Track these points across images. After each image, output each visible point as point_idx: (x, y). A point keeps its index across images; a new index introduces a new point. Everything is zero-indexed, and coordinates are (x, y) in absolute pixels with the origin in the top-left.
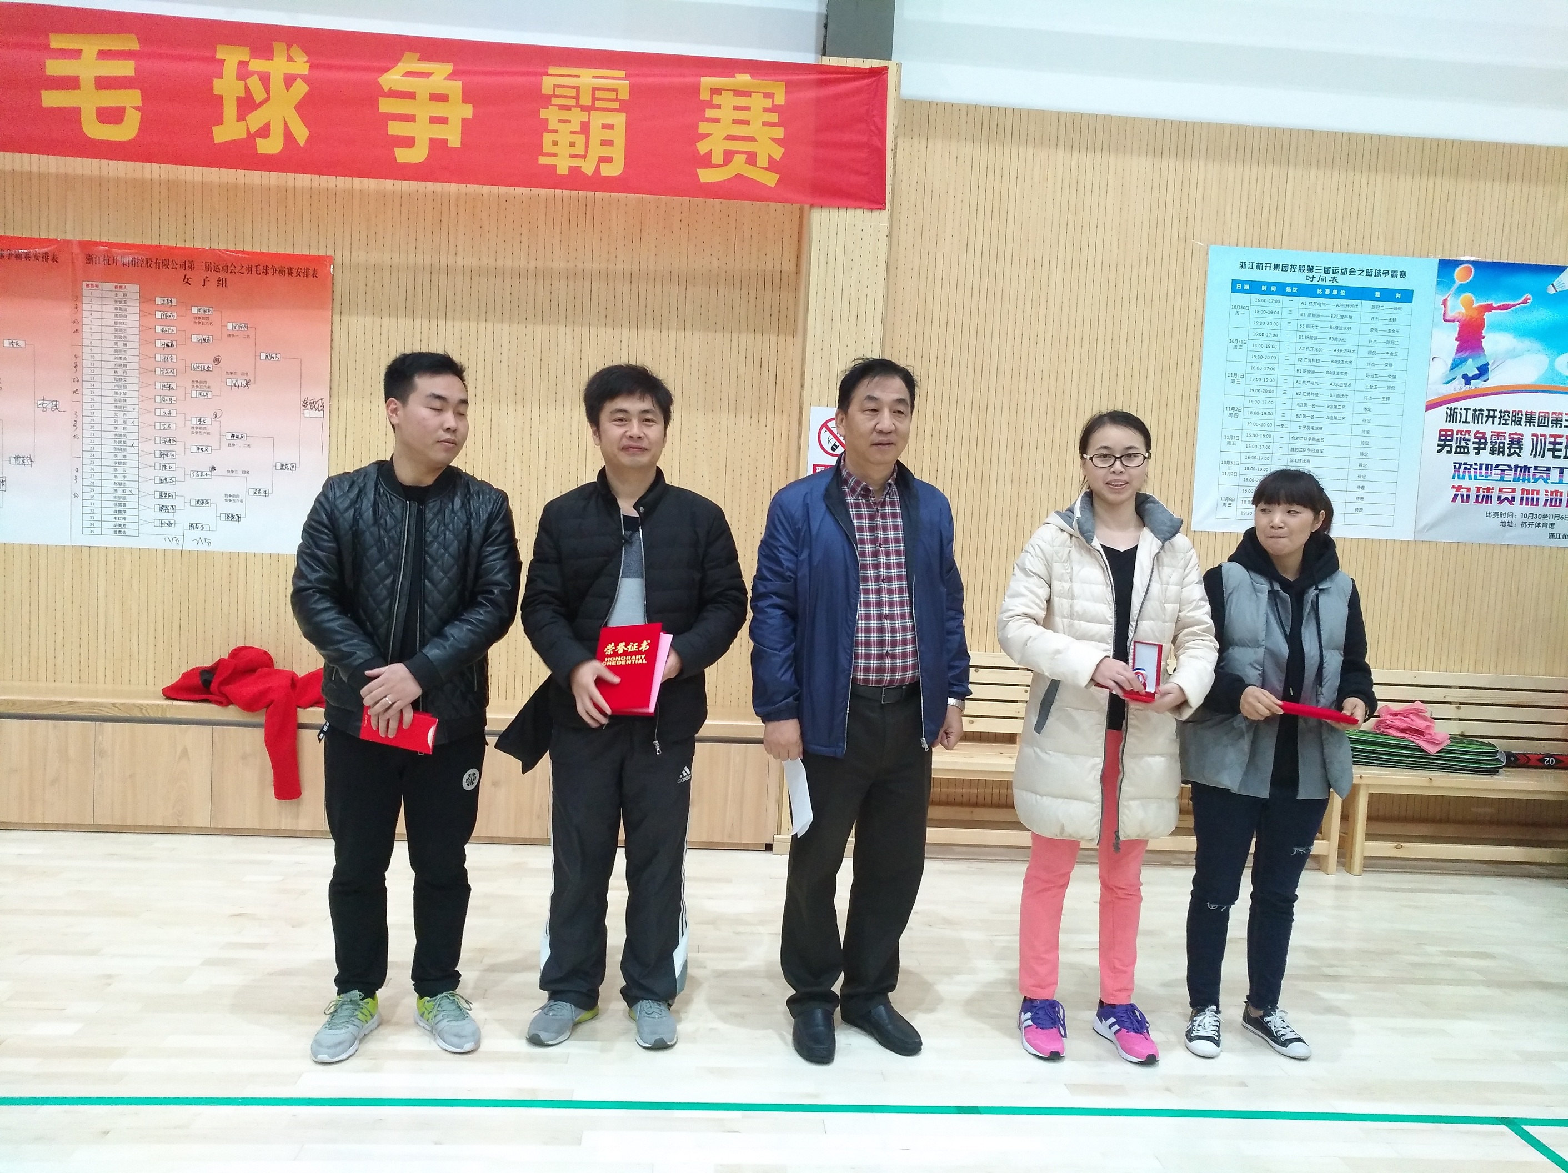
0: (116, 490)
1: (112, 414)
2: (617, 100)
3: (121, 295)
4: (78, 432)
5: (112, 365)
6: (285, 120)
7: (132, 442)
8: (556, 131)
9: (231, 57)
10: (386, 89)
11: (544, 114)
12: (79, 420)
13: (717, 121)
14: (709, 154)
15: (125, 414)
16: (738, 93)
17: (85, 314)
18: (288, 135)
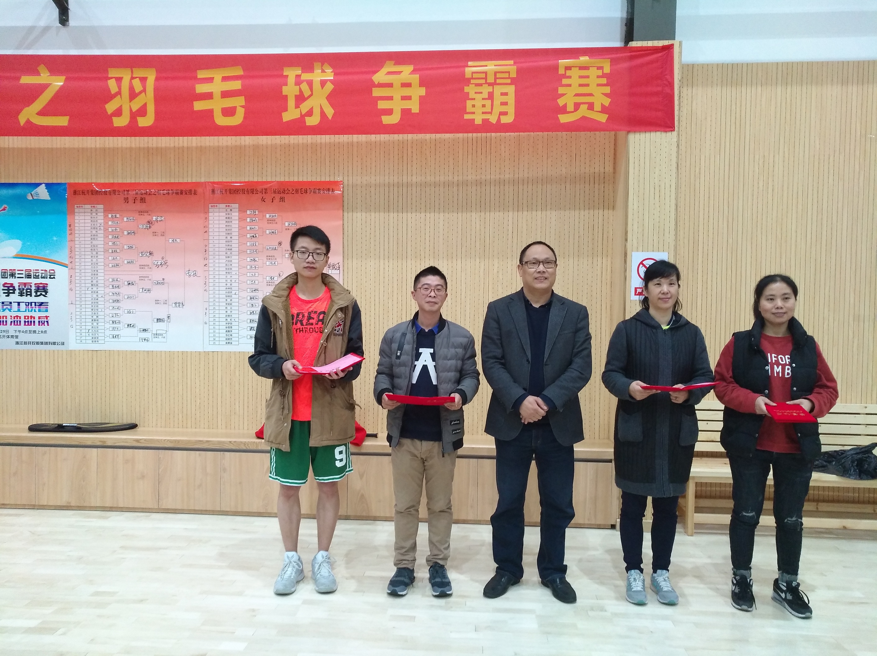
0: (226, 320)
1: (224, 277)
2: (509, 78)
3: (229, 210)
4: (207, 288)
5: (224, 249)
6: (321, 106)
7: (235, 292)
8: (474, 99)
9: (291, 73)
10: (376, 83)
11: (466, 89)
12: (207, 281)
13: (570, 85)
14: (565, 106)
15: (231, 277)
16: (581, 68)
17: (211, 222)
18: (323, 114)
